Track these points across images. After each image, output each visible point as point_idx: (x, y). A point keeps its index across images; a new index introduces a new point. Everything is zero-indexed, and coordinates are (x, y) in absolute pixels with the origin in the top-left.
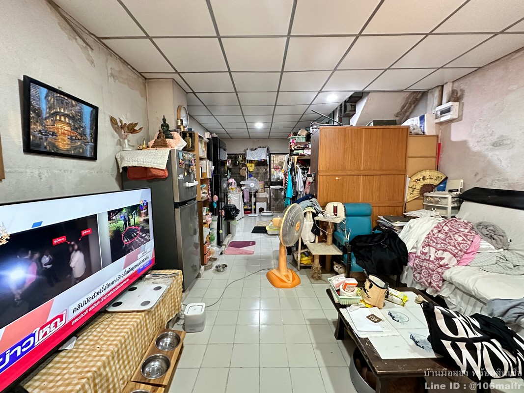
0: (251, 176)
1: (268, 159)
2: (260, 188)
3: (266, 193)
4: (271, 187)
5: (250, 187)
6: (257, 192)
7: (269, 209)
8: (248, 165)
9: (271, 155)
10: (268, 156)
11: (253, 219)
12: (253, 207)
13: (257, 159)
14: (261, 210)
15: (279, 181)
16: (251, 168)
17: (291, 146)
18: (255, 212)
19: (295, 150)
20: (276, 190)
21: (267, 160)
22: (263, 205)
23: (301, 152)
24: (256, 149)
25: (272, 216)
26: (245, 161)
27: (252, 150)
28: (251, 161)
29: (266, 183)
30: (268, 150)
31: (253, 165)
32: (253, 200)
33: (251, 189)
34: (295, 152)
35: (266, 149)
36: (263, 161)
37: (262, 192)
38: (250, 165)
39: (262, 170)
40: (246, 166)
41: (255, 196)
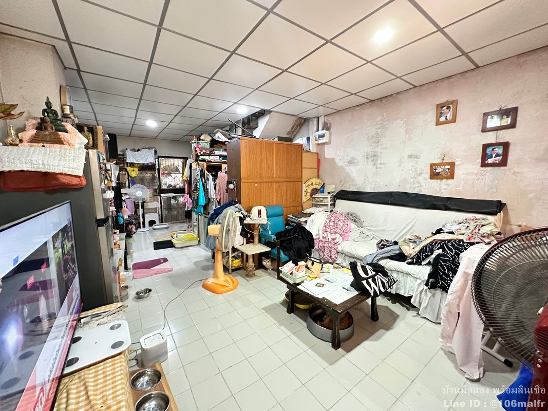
0: (134, 183)
1: (157, 162)
2: (148, 197)
3: (156, 203)
4: (161, 195)
5: (136, 196)
6: (144, 202)
7: (161, 221)
8: (129, 169)
9: (160, 158)
10: (157, 160)
11: (142, 235)
12: (141, 220)
13: (142, 162)
14: (152, 223)
15: (171, 187)
16: (134, 172)
17: (196, 151)
18: (144, 226)
19: (201, 155)
20: (169, 199)
21: (155, 164)
22: (155, 217)
23: (207, 158)
24: (138, 150)
25: (168, 228)
26: (124, 164)
27: (134, 150)
28: (132, 165)
29: (155, 191)
30: (155, 152)
31: (136, 169)
32: (141, 211)
33: (137, 198)
34: (201, 157)
35: (154, 150)
36: (150, 164)
37: (151, 202)
38: (132, 169)
39: (148, 175)
40: (126, 170)
41: (143, 207)
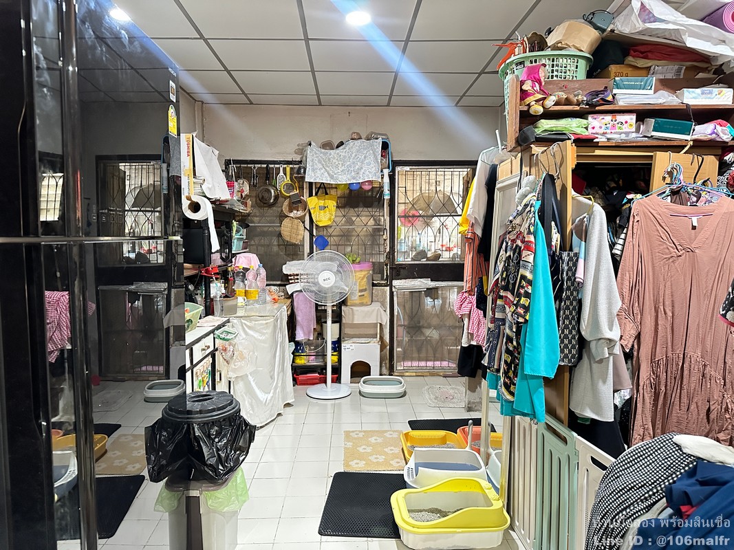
0: (323, 245)
1: (387, 180)
2: (357, 288)
3: (376, 306)
4: (396, 283)
5: (316, 284)
6: (344, 303)
7: (389, 363)
8: (313, 202)
9: (398, 169)
10: (386, 172)
11: (330, 410)
12: (331, 359)
13: (344, 179)
14: (360, 370)
15: (424, 261)
16: (325, 212)
18: (337, 380)
19: (548, 115)
20: (415, 295)
21: (381, 187)
22: (369, 352)
24: (342, 144)
25: (404, 395)
26: (301, 188)
27: (327, 146)
28: (322, 189)
29: (377, 269)
30: (385, 146)
31: (332, 204)
32: (331, 331)
33: (320, 293)
34: (545, 125)
35: (380, 141)
36: (367, 187)
37: (362, 304)
38: (321, 203)
39: (363, 220)
40: (305, 207)
41: (338, 318)
